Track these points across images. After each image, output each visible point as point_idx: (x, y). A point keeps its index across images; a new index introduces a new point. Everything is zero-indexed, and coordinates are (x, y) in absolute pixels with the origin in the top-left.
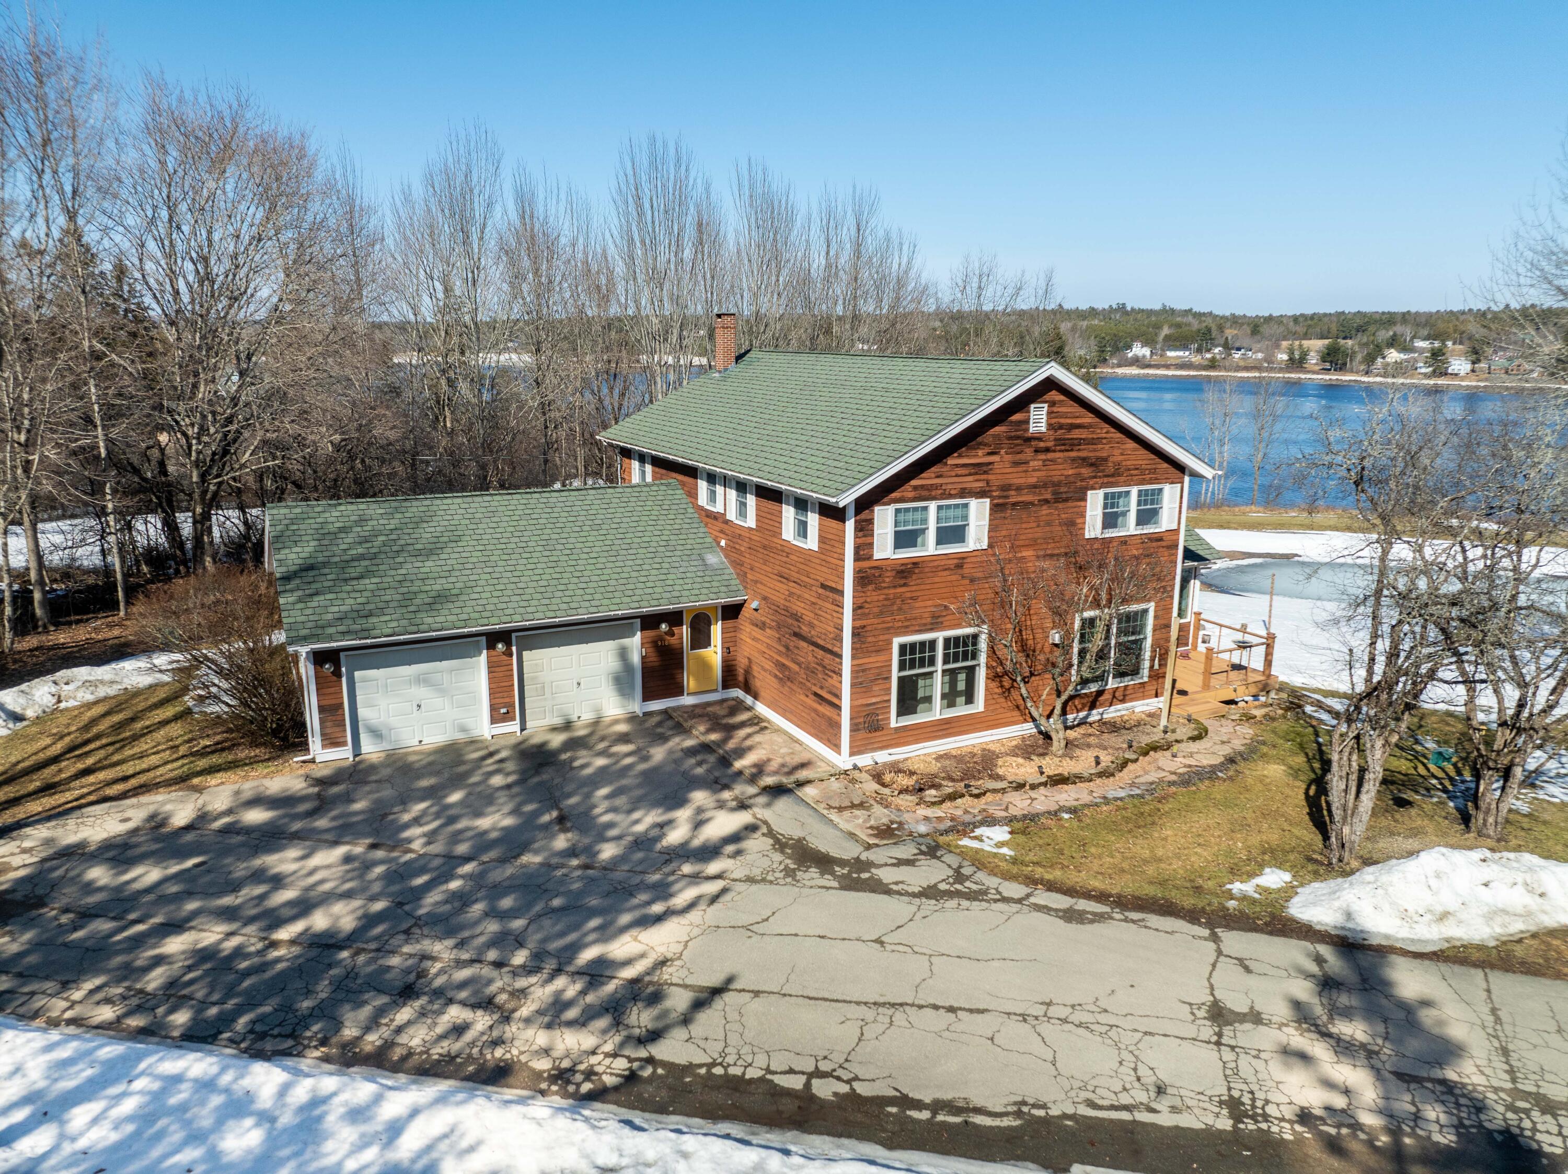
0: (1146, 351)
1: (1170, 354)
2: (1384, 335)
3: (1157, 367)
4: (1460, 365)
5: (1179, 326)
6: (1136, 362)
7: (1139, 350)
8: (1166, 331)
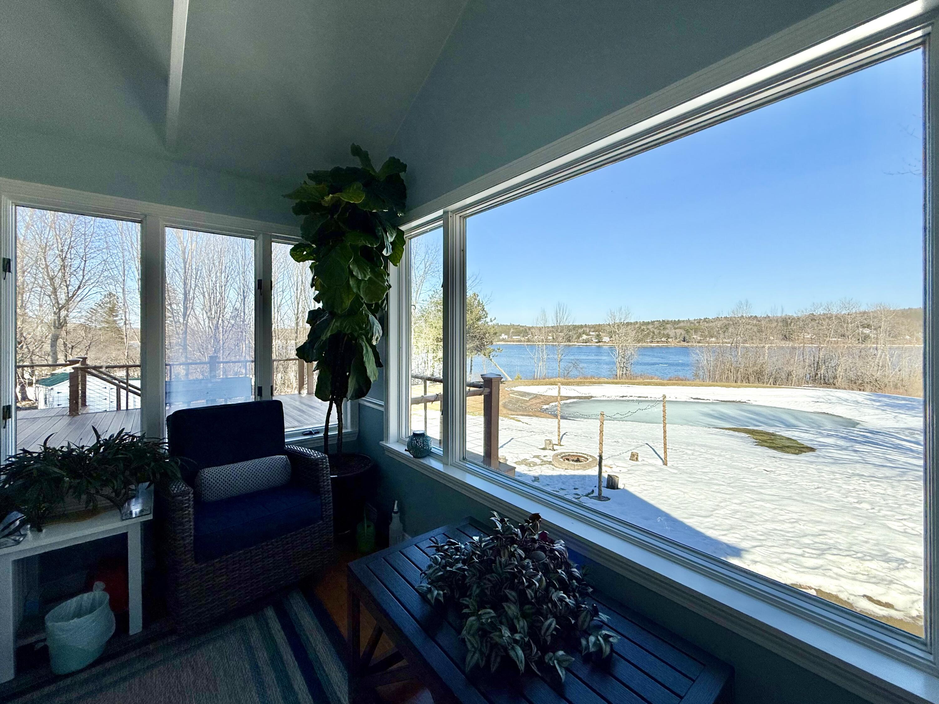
0: (506, 337)
1: (514, 337)
2: (581, 331)
3: (510, 341)
4: (606, 339)
5: (516, 329)
6: (503, 340)
7: (504, 336)
8: (512, 330)
